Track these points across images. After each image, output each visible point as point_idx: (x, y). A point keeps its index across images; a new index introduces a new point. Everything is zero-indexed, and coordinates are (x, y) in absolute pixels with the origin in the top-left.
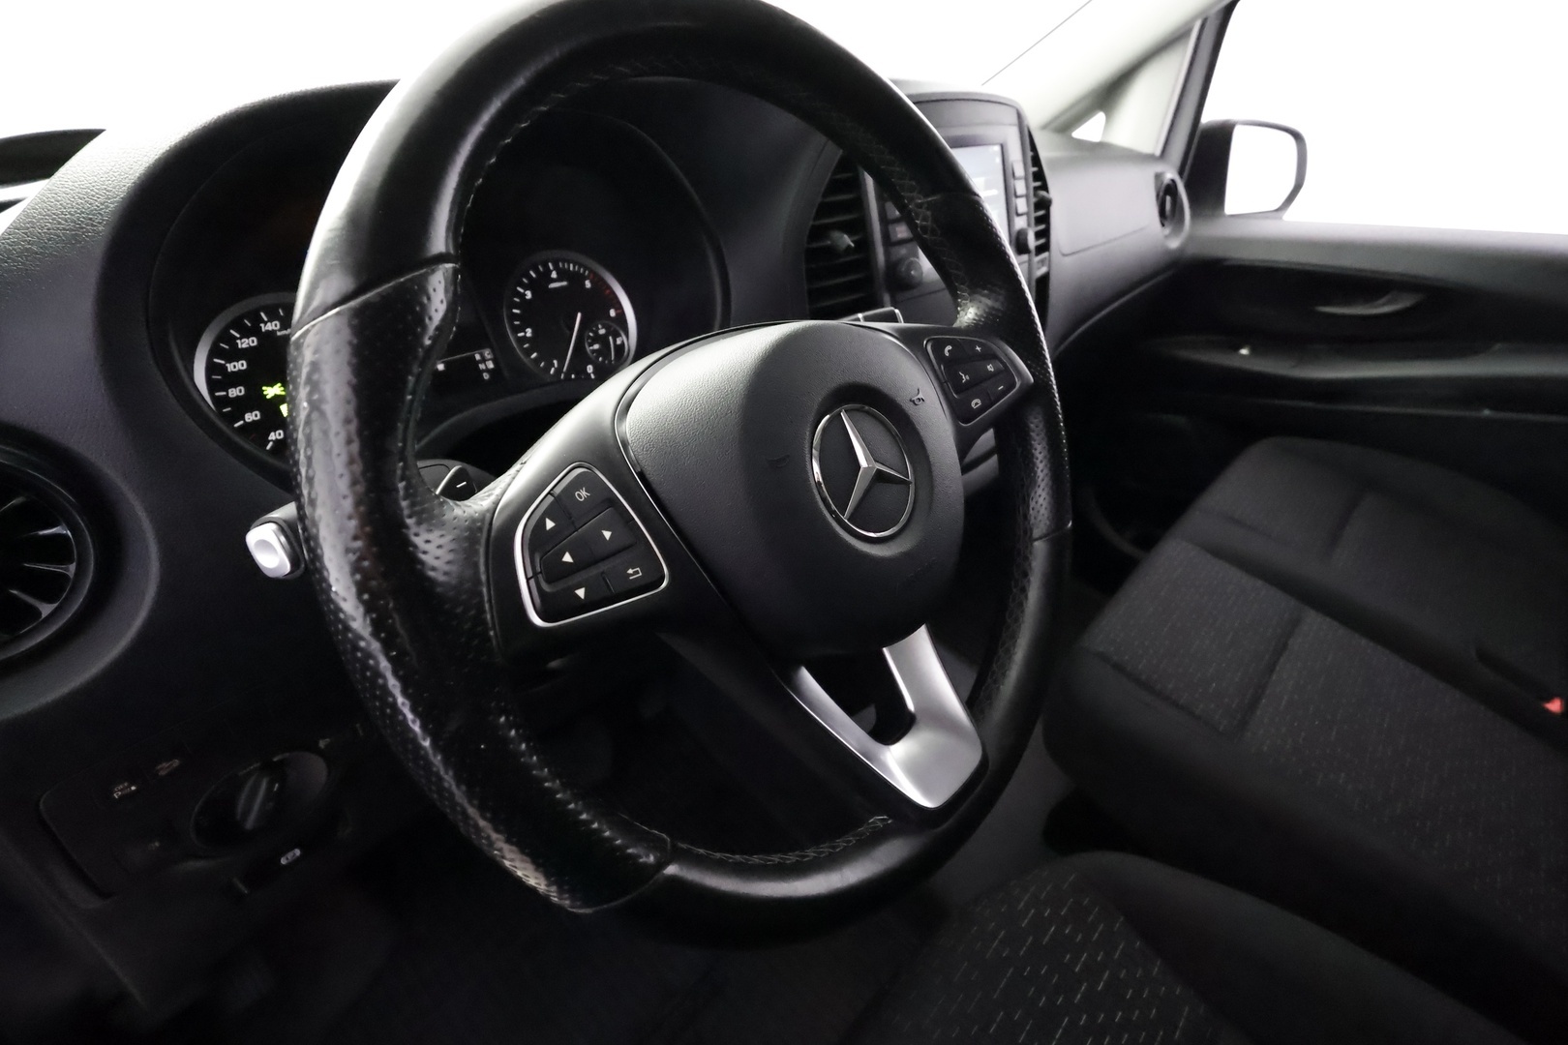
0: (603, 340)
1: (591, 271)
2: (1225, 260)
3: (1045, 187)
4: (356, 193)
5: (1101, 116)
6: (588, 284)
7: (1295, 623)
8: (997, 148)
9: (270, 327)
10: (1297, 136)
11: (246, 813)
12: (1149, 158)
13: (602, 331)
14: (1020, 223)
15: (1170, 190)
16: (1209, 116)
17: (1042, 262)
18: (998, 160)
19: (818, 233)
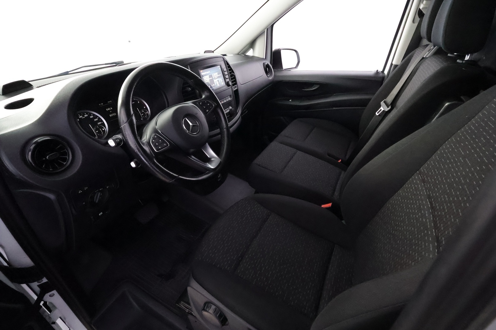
0: (144, 113)
1: (140, 100)
2: (283, 81)
3: (233, 72)
4: (122, 96)
5: (252, 50)
6: (138, 102)
7: (295, 153)
8: (219, 66)
9: (80, 117)
10: (296, 51)
11: (96, 200)
12: (262, 59)
13: (143, 111)
14: (227, 80)
15: (268, 66)
16: (274, 49)
17: (235, 87)
18: (220, 68)
19: (184, 88)
